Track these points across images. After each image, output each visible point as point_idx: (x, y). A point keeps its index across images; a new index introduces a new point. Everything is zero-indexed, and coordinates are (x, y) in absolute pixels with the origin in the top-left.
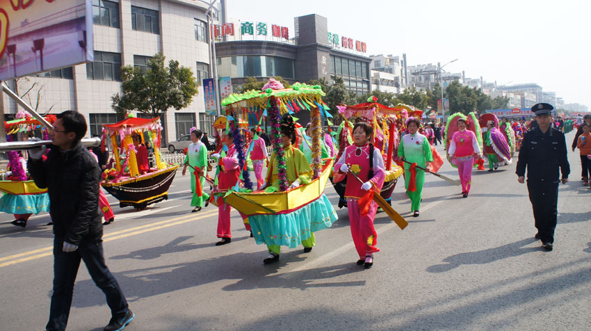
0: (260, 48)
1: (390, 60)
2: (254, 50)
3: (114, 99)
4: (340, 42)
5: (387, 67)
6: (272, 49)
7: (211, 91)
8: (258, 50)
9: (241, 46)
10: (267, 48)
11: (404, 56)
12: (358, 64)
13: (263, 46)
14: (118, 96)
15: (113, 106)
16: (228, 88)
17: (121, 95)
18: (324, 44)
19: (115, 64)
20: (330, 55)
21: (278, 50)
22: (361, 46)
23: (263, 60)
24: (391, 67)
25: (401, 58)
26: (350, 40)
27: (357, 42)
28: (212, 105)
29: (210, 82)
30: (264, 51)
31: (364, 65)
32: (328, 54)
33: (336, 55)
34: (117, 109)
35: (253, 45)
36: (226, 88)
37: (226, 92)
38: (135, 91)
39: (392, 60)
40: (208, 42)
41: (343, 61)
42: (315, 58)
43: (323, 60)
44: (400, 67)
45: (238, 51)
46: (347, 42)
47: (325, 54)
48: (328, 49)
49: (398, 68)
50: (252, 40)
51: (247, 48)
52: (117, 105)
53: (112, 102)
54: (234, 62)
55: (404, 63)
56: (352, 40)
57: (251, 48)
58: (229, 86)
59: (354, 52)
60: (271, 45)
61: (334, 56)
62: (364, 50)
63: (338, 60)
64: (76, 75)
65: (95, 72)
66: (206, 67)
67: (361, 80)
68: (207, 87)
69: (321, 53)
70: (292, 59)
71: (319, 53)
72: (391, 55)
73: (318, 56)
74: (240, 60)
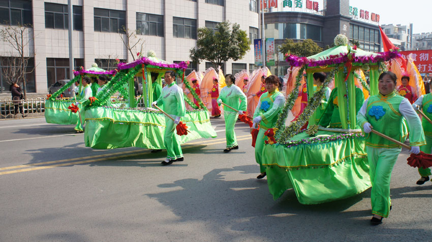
0: (297, 17)
1: (398, 28)
2: (291, 19)
3: (191, 51)
4: (359, 14)
5: (395, 34)
6: (306, 18)
7: (259, 48)
8: (295, 19)
9: (282, 15)
10: (302, 18)
11: (411, 25)
12: (372, 31)
13: (301, 16)
14: (194, 50)
15: (191, 56)
16: (272, 46)
17: (196, 49)
18: (345, 15)
19: (192, 27)
20: (350, 24)
21: (310, 19)
22: (376, 17)
23: (298, 26)
24: (399, 34)
25: (408, 27)
26: (367, 12)
27: (372, 14)
28: (260, 58)
29: (259, 42)
30: (299, 20)
31: (377, 32)
32: (349, 23)
33: (354, 24)
34: (193, 58)
35: (291, 15)
36: (270, 46)
37: (270, 49)
38: (207, 46)
39: (400, 29)
40: (258, 12)
41: (360, 28)
42: (338, 26)
43: (344, 27)
44: (407, 34)
45: (280, 19)
46: (364, 14)
47: (346, 23)
48: (348, 19)
49: (404, 35)
50: (291, 11)
51: (287, 17)
52: (193, 56)
53: (190, 53)
54: (277, 27)
55: (410, 31)
56: (368, 13)
57: (290, 17)
58: (272, 45)
59: (369, 21)
60: (305, 16)
61: (353, 25)
62: (377, 20)
63: (356, 28)
64: (166, 34)
65: (178, 32)
66: (256, 31)
67: (373, 44)
68: (256, 45)
69: (343, 22)
70: (320, 27)
71: (341, 22)
72: (400, 25)
73: (341, 25)
74: (281, 26)
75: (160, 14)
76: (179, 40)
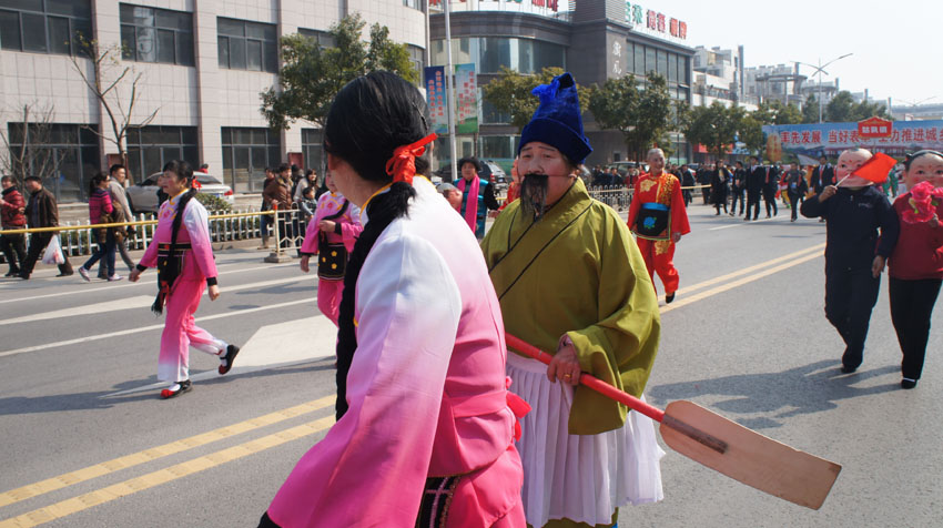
0: (510, 24)
1: (717, 55)
2: (500, 28)
3: (265, 97)
4: (644, 19)
5: (710, 68)
6: (531, 27)
7: (440, 90)
8: (507, 28)
9: (477, 19)
10: (522, 25)
11: (741, 49)
12: (672, 58)
13: (519, 21)
14: (272, 92)
15: (263, 110)
16: (470, 84)
17: (276, 90)
18: (618, 21)
19: (266, 43)
20: (628, 41)
21: (540, 28)
22: (678, 27)
23: (514, 44)
24: (719, 67)
25: (735, 54)
26: (661, 17)
27: (672, 20)
28: (441, 114)
29: (438, 73)
30: (516, 30)
31: (682, 61)
32: (625, 39)
33: (636, 41)
34: (270, 115)
35: (498, 19)
36: (466, 85)
37: (467, 91)
38: (305, 83)
39: (720, 56)
40: (423, 9)
42: (602, 44)
43: (616, 48)
44: (733, 68)
45: (473, 29)
46: (656, 19)
47: (619, 38)
48: (624, 30)
49: (729, 69)
50: (496, 9)
51: (489, 24)
52: (270, 108)
53: (262, 102)
54: (465, 48)
55: (739, 61)
56: (663, 17)
57: (495, 24)
58: (472, 81)
59: (666, 36)
60: (529, 21)
61: (634, 43)
62: (682, 35)
63: (639, 49)
64: (201, 60)
65: (231, 55)
66: (419, 53)
67: (676, 85)
68: (431, 82)
69: (613, 37)
70: (561, 46)
71: (609, 36)
72: (718, 48)
73: (608, 42)
74: (475, 44)
75: (184, 10)
76: (235, 74)
